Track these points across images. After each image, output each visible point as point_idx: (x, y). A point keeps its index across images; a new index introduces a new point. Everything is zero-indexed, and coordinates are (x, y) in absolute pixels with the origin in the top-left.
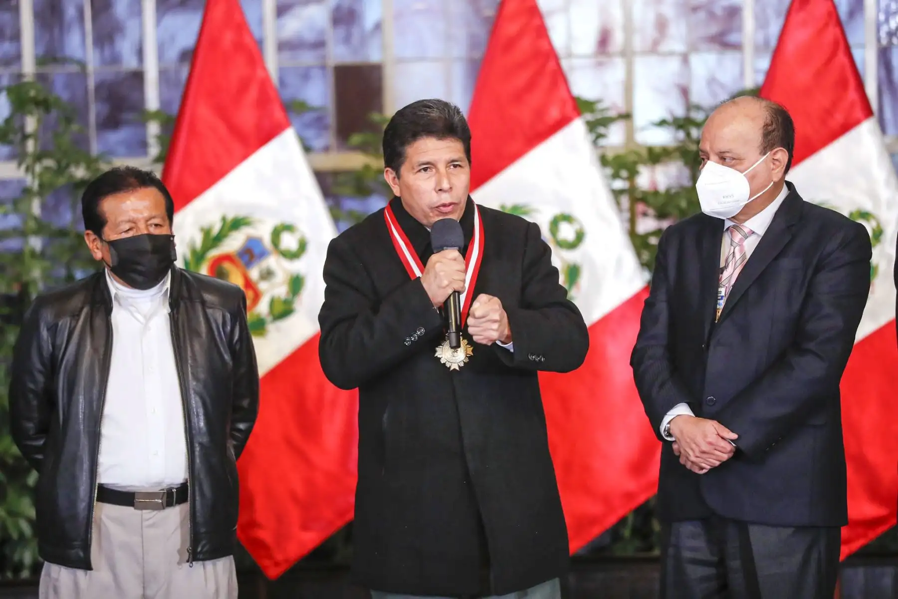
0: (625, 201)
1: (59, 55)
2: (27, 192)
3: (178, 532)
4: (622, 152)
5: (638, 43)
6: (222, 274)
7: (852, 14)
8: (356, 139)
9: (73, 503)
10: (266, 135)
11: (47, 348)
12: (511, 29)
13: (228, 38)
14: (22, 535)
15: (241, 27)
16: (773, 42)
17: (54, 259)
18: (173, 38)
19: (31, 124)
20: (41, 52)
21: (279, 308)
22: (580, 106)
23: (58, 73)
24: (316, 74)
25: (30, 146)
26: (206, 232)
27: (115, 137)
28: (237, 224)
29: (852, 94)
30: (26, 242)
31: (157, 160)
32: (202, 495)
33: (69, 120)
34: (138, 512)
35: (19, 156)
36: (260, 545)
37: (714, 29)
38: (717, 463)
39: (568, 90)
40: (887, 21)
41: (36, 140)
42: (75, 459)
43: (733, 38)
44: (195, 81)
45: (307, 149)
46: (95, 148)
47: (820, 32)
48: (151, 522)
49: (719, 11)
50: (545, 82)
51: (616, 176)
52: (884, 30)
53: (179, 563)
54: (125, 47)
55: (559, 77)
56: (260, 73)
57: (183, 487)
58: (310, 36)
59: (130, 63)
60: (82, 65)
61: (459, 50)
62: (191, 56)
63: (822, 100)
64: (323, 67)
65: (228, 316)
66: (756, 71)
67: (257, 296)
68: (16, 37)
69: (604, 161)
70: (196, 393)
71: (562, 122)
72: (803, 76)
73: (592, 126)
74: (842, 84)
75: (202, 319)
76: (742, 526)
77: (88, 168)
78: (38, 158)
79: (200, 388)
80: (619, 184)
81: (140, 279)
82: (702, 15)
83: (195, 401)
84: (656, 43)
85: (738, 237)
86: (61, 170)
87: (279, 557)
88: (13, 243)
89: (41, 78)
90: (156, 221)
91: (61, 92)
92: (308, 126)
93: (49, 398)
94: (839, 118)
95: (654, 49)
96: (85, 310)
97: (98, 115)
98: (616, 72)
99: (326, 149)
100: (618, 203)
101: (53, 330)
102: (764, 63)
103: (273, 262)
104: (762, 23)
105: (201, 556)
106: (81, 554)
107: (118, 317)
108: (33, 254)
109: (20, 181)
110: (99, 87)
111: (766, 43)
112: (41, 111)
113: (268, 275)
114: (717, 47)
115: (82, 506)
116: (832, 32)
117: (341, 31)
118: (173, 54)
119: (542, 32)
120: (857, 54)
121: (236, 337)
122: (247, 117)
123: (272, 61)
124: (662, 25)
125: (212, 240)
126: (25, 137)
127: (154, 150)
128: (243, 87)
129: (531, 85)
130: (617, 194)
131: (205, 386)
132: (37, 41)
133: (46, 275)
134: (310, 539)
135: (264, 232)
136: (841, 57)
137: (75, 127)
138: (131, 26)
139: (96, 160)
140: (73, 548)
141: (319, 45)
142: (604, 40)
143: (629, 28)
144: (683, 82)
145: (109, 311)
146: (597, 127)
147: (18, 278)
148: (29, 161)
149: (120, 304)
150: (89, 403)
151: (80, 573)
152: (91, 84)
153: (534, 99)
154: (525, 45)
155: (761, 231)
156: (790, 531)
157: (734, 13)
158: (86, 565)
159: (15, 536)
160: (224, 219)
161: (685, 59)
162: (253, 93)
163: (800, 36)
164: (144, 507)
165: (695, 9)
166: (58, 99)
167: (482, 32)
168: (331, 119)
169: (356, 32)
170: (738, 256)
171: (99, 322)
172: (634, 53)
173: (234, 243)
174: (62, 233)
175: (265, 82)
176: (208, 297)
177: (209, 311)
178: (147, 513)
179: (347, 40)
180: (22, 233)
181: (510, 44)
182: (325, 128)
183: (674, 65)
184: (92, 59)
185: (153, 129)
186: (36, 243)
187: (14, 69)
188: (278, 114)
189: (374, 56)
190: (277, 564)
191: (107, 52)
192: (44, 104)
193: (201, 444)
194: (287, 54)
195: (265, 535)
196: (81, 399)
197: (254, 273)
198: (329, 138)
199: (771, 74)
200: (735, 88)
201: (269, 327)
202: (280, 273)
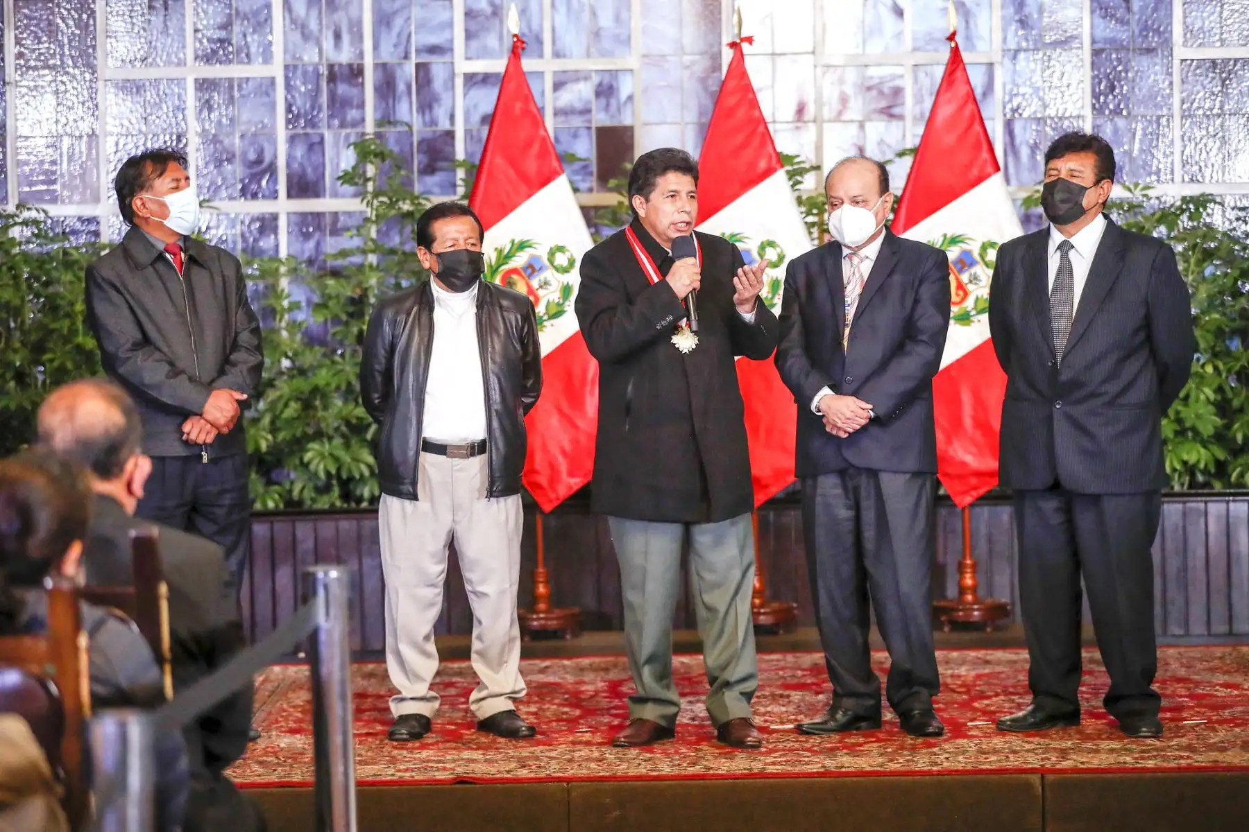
0: (815, 231)
1: (392, 120)
2: (367, 220)
3: (479, 475)
4: (814, 194)
5: (826, 114)
6: (511, 284)
7: (985, 94)
8: (612, 183)
9: (405, 453)
10: (545, 180)
11: (388, 338)
12: (731, 101)
13: (518, 106)
14: (362, 475)
15: (528, 98)
16: (927, 114)
17: (386, 271)
18: (476, 106)
19: (371, 170)
20: (379, 116)
21: (553, 310)
22: (782, 160)
23: (390, 131)
24: (583, 132)
25: (370, 186)
26: (500, 252)
27: (432, 180)
28: (522, 246)
29: (985, 155)
30: (366, 259)
31: (464, 197)
32: (497, 449)
33: (399, 168)
34: (450, 460)
35: (361, 194)
36: (539, 486)
37: (883, 104)
38: (858, 427)
39: (774, 148)
40: (1011, 101)
41: (374, 181)
42: (407, 419)
43: (896, 111)
44: (492, 137)
45: (576, 190)
46: (417, 188)
47: (961, 108)
48: (458, 467)
49: (886, 90)
50: (756, 142)
51: (809, 213)
52: (1009, 106)
53: (478, 499)
54: (441, 113)
55: (767, 137)
56: (542, 132)
57: (483, 442)
58: (579, 105)
59: (444, 125)
60: (410, 126)
61: (692, 116)
62: (490, 120)
63: (963, 157)
64: (589, 128)
65: (519, 317)
66: (915, 136)
67: (537, 299)
68: (361, 106)
69: (800, 201)
70: (493, 372)
71: (768, 172)
72: (949, 139)
73: (791, 175)
74: (977, 147)
75: (500, 318)
76: (873, 474)
77: (413, 203)
78: (376, 195)
79: (496, 370)
80: (811, 219)
81: (458, 282)
82: (874, 93)
83: (494, 381)
84: (840, 113)
85: (856, 260)
86: (392, 204)
87: (553, 496)
88: (357, 259)
89: (379, 135)
90: (472, 241)
91: (393, 146)
92: (576, 172)
93: (388, 374)
94: (975, 172)
95: (838, 118)
96: (415, 309)
97: (419, 163)
98: (810, 133)
99: (590, 190)
100: (810, 233)
101: (394, 324)
102: (920, 130)
103: (549, 274)
104: (919, 100)
105: (496, 494)
106: (411, 490)
107: (438, 314)
108: (371, 266)
109: (361, 212)
110: (420, 143)
111: (922, 115)
112: (377, 161)
113: (546, 284)
114: (885, 117)
115: (411, 453)
116: (970, 107)
117: (603, 101)
118: (476, 118)
119: (754, 104)
120: (988, 124)
121: (526, 330)
122: (531, 165)
123: (550, 122)
124: (844, 100)
125: (504, 257)
126: (368, 180)
127: (461, 190)
128: (529, 144)
129: (744, 145)
130: (810, 226)
131: (501, 369)
132: (376, 109)
133: (380, 283)
134: (576, 482)
135: (543, 253)
136: (977, 127)
137: (403, 172)
138: (445, 98)
139: (417, 198)
140: (403, 484)
141: (587, 111)
142: (800, 111)
143: (819, 103)
144: (861, 144)
145: (431, 310)
146: (795, 176)
147: (359, 284)
148: (369, 197)
149: (440, 305)
150: (416, 379)
151: (407, 503)
152: (415, 140)
153: (748, 153)
154: (741, 113)
155: (874, 257)
156: (908, 476)
157: (897, 92)
158: (414, 497)
159: (357, 477)
160: (513, 242)
161: (862, 126)
162: (536, 148)
163: (946, 111)
164: (454, 456)
165: (869, 89)
166: (391, 151)
167: (709, 105)
168: (594, 168)
169: (613, 102)
170: (857, 275)
171: (424, 318)
172: (823, 121)
173: (519, 261)
174: (393, 252)
175: (545, 140)
176: (505, 303)
177: (505, 313)
178: (456, 461)
179: (607, 107)
180: (364, 252)
181: (731, 112)
182: (591, 174)
183: (854, 129)
184: (417, 122)
185: (461, 174)
186: (372, 259)
187: (359, 130)
188: (555, 164)
189: (627, 121)
190: (551, 501)
191: (427, 117)
192: (381, 155)
193: (496, 411)
194: (561, 119)
195: (543, 480)
196: (411, 375)
197: (535, 283)
198: (593, 182)
199: (925, 137)
200: (900, 148)
201: (545, 323)
202: (553, 282)
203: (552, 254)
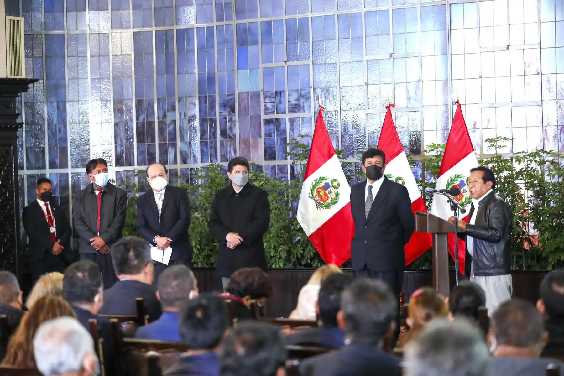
5: (483, 126)
13: (321, 131)
21: (333, 202)
26: (315, 181)
28: (323, 179)
50: (394, 142)
61: (439, 128)
63: (460, 147)
67: (328, 198)
71: (399, 153)
84: (488, 125)
103: (331, 189)
113: (330, 192)
122: (325, 152)
124: (489, 120)
155: (164, 193)
160: (320, 178)
161: (496, 130)
162: (326, 145)
172: (482, 129)
173: (322, 184)
189: (418, 130)
197: (327, 192)
201: (331, 206)
202: (333, 192)
203: (332, 182)
